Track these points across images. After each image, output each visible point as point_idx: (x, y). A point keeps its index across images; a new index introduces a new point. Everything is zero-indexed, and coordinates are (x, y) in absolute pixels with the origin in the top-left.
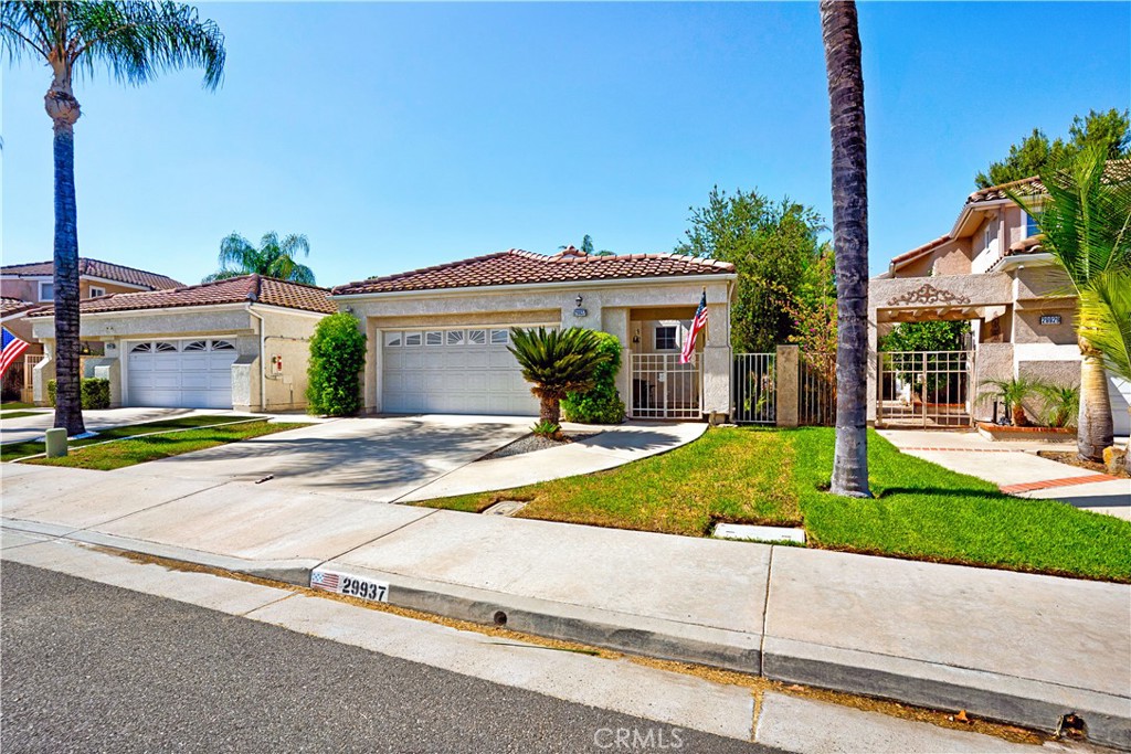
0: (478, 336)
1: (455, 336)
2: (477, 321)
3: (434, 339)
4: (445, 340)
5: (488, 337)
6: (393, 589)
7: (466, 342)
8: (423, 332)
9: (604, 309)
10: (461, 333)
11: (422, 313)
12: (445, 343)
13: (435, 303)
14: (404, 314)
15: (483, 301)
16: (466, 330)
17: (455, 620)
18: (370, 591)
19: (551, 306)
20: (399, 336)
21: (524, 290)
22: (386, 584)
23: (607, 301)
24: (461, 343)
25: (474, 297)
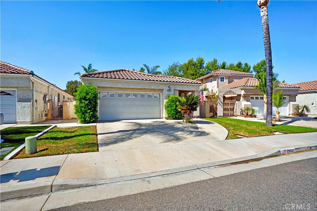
0: (135, 95)
1: (128, 95)
2: (137, 90)
3: (120, 95)
4: (124, 96)
5: (139, 96)
6: (295, 149)
7: (132, 97)
8: (116, 93)
9: (174, 90)
10: (130, 94)
11: (120, 87)
12: (124, 97)
13: (125, 84)
14: (113, 86)
15: (141, 85)
16: (132, 93)
17: (306, 151)
18: (292, 151)
19: (161, 88)
20: (106, 94)
21: (155, 83)
22: (294, 148)
23: (175, 88)
24: (130, 97)
25: (138, 83)
